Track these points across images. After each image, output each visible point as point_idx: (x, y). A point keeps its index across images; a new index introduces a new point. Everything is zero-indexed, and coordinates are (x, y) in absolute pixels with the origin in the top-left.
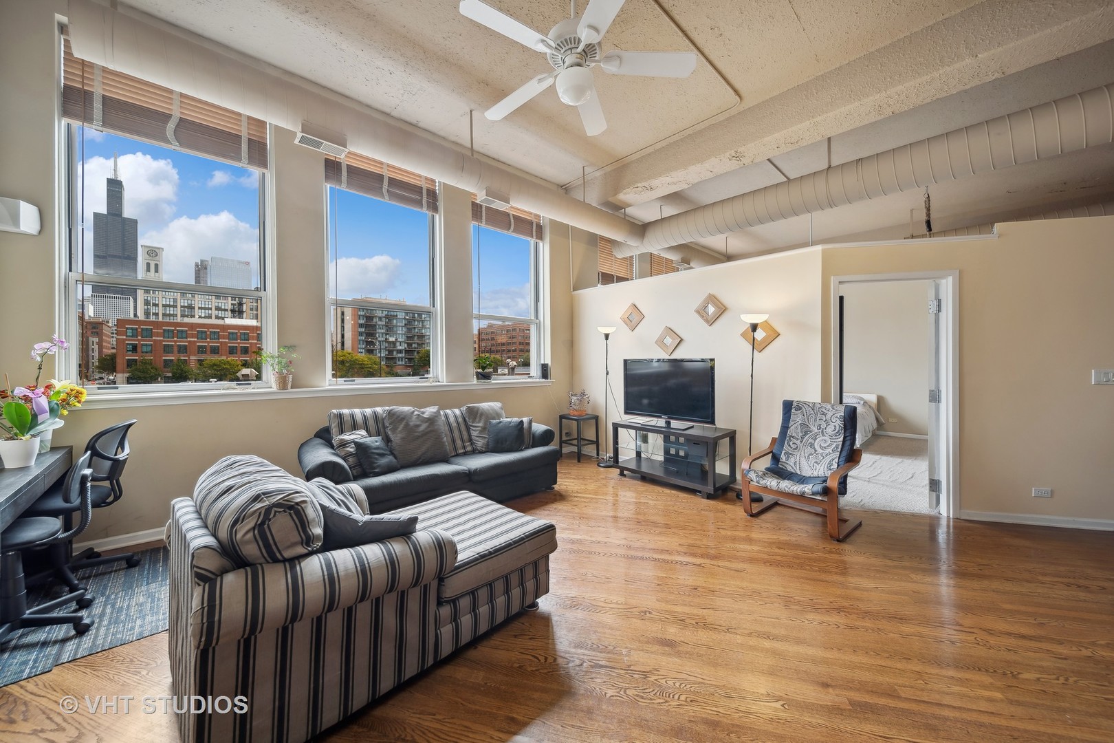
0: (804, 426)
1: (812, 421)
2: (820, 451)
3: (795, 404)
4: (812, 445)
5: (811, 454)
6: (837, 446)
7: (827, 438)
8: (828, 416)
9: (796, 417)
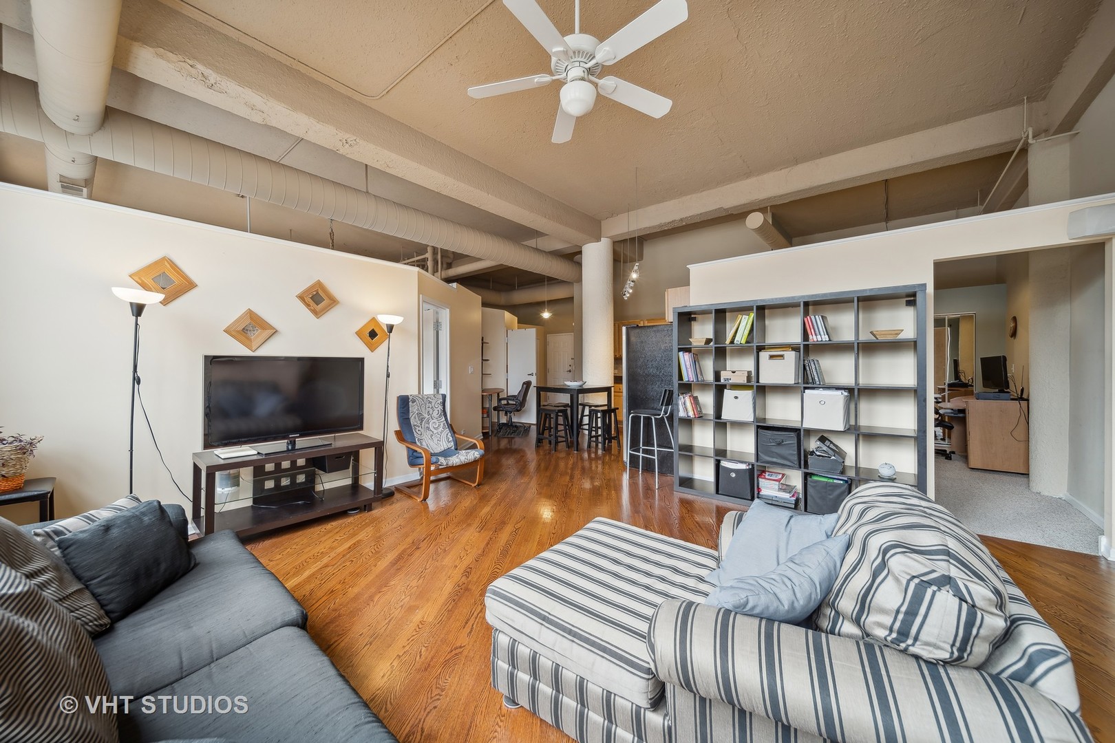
0: (419, 414)
1: (423, 409)
2: (435, 431)
3: (411, 398)
4: (428, 428)
5: (432, 436)
6: (444, 424)
7: (435, 420)
8: (433, 404)
9: (413, 409)
